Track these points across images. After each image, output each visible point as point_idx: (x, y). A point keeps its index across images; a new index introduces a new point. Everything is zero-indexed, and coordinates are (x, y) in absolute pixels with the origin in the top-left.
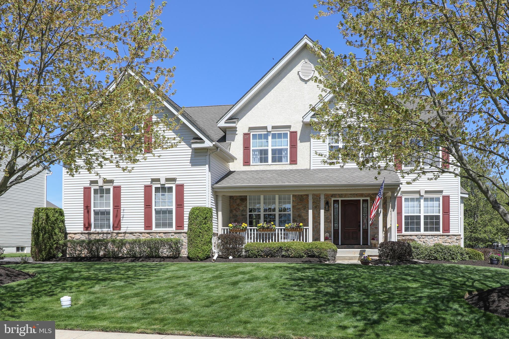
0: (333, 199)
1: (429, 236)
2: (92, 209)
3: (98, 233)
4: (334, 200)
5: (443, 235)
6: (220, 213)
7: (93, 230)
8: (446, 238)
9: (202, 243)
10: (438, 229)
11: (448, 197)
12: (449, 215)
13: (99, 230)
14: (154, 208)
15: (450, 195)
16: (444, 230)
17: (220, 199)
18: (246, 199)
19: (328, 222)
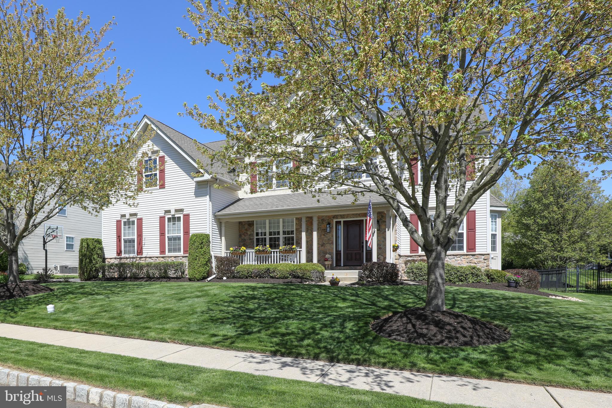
0: (335, 220)
1: (450, 255)
2: (123, 238)
3: (127, 258)
4: (336, 222)
5: (467, 255)
7: (123, 255)
8: (471, 258)
10: (461, 248)
11: (474, 212)
12: (475, 232)
13: (127, 255)
14: (167, 235)
15: (476, 210)
16: (469, 249)
17: (223, 225)
18: (253, 224)
19: (330, 244)
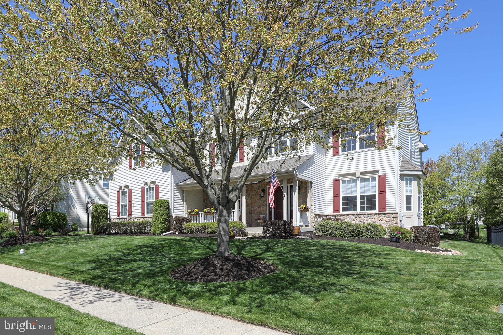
0: (268, 187)
1: (365, 214)
2: (120, 204)
3: (123, 219)
5: (379, 214)
6: (185, 203)
7: (121, 217)
8: (383, 216)
9: (158, 223)
10: (374, 208)
11: (385, 176)
12: (385, 193)
13: (123, 217)
14: (146, 201)
15: (387, 174)
16: (380, 209)
17: (185, 193)
19: (264, 206)
